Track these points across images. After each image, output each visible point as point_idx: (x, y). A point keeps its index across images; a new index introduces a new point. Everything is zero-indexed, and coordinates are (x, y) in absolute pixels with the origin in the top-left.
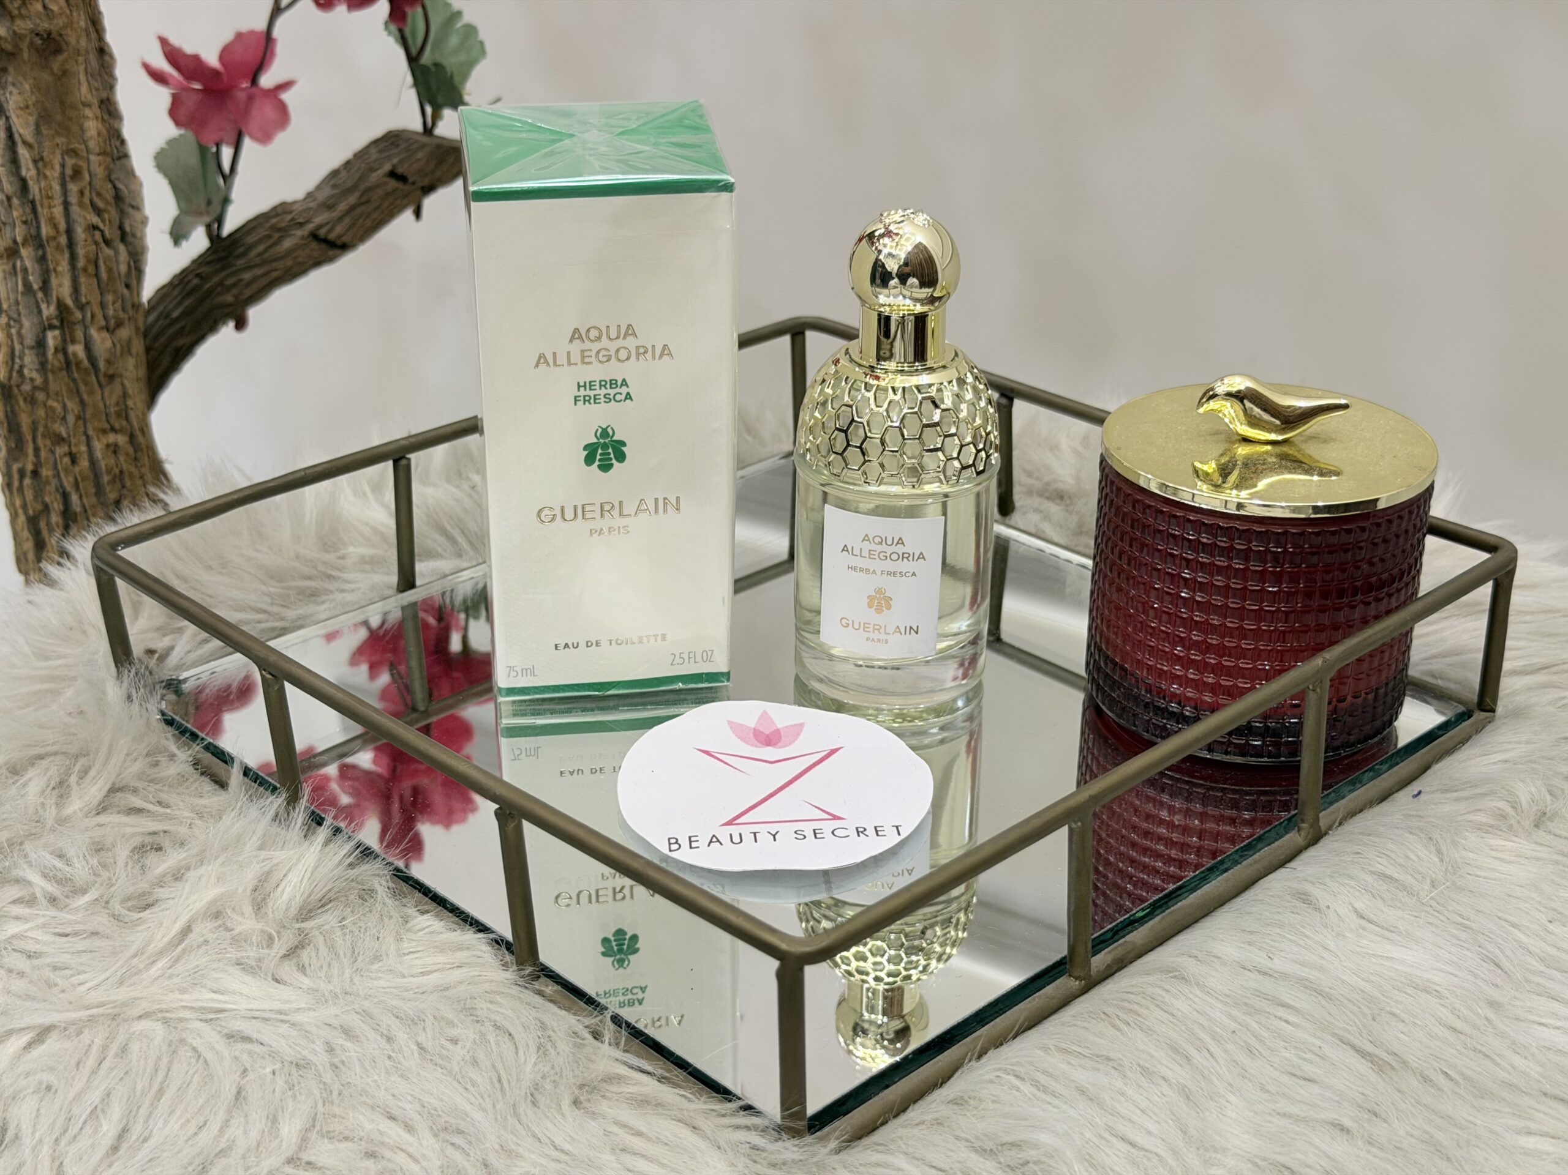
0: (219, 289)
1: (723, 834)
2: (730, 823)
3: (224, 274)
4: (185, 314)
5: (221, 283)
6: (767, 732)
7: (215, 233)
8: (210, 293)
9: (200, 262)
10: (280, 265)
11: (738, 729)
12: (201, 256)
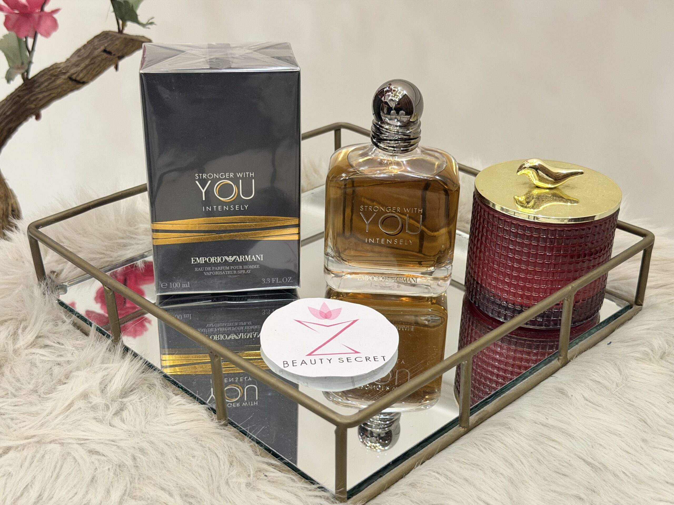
0: (28, 102)
1: (307, 359)
2: (310, 355)
3: (30, 95)
4: (13, 113)
5: (29, 99)
6: (326, 312)
7: (26, 76)
8: (24, 104)
9: (19, 89)
10: (55, 91)
11: (312, 311)
12: (20, 87)
